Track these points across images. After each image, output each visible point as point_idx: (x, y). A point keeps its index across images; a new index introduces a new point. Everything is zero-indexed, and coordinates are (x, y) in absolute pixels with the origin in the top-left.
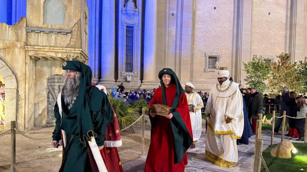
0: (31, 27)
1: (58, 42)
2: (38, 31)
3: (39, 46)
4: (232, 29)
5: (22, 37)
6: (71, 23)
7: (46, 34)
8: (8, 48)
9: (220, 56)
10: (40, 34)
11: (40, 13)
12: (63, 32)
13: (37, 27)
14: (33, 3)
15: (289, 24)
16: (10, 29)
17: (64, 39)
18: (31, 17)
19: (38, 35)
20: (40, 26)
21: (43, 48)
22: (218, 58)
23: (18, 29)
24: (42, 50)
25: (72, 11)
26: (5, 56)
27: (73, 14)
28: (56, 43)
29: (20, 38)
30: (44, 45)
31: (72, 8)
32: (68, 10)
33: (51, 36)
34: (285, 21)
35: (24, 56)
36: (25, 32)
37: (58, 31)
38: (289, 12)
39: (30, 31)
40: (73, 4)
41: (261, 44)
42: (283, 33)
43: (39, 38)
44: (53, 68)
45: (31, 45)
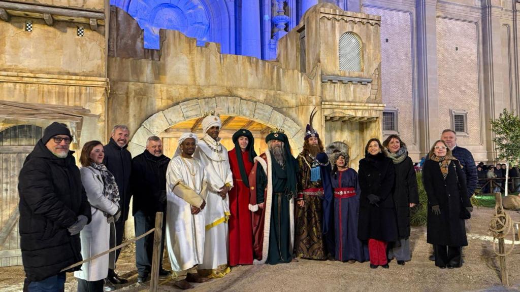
0: (327, 75)
1: (358, 95)
2: (336, 80)
3: (336, 102)
4: (411, 72)
5: (316, 89)
6: (371, 68)
7: (344, 85)
8: (302, 105)
9: (398, 112)
10: (336, 84)
11: (336, 54)
12: (364, 82)
13: (333, 75)
14: (328, 42)
15: (482, 63)
16: (303, 78)
17: (364, 91)
18: (326, 61)
19: (335, 87)
20: (336, 73)
21: (340, 104)
22: (395, 114)
23: (312, 78)
24: (340, 106)
25: (372, 51)
26: (298, 116)
27: (373, 56)
28: (355, 97)
29: (315, 91)
30: (342, 100)
31: (371, 47)
32: (367, 50)
33: (350, 86)
34: (476, 60)
35: (320, 117)
36: (320, 82)
37: (359, 80)
38: (481, 46)
39: (327, 80)
40: (372, 41)
41: (450, 92)
42: (475, 76)
43: (336, 91)
44: (333, 133)
45: (326, 101)
